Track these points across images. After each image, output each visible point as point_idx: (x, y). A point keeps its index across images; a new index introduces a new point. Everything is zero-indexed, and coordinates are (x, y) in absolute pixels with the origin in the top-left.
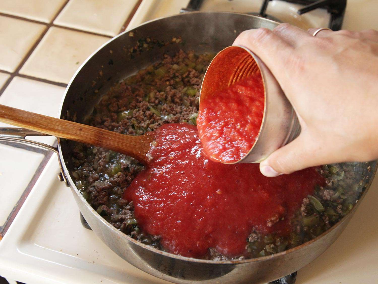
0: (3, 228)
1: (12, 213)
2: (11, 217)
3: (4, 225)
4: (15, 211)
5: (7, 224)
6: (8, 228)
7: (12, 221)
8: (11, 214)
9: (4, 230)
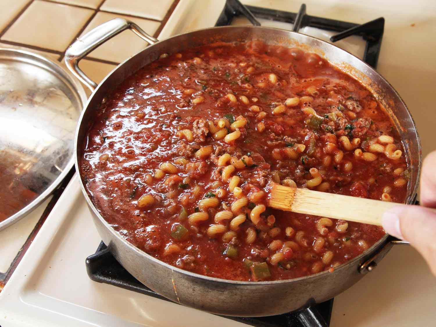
0: (6, 275)
1: (17, 258)
2: (15, 263)
3: (7, 272)
4: (20, 256)
5: (10, 270)
6: (11, 275)
7: (16, 267)
8: (15, 259)
9: (6, 277)
